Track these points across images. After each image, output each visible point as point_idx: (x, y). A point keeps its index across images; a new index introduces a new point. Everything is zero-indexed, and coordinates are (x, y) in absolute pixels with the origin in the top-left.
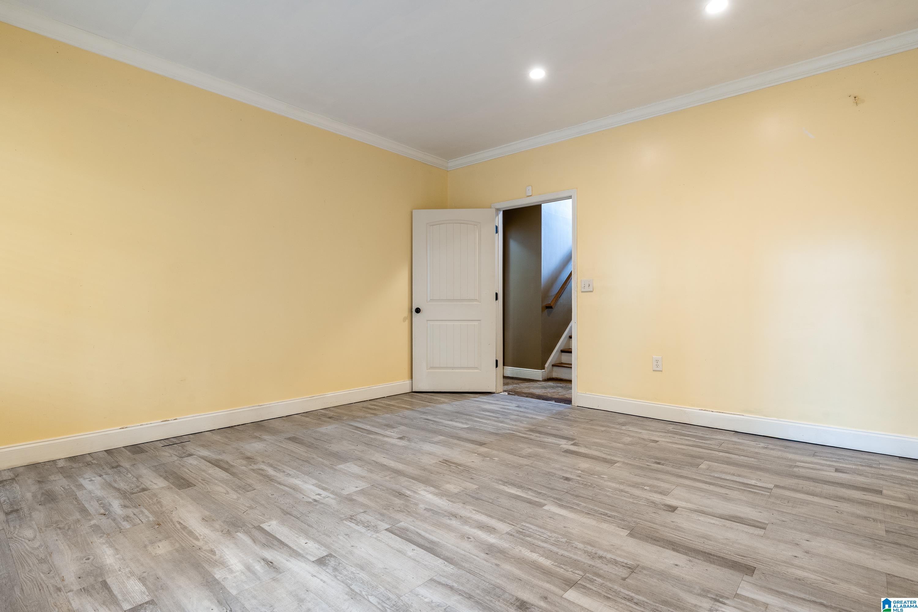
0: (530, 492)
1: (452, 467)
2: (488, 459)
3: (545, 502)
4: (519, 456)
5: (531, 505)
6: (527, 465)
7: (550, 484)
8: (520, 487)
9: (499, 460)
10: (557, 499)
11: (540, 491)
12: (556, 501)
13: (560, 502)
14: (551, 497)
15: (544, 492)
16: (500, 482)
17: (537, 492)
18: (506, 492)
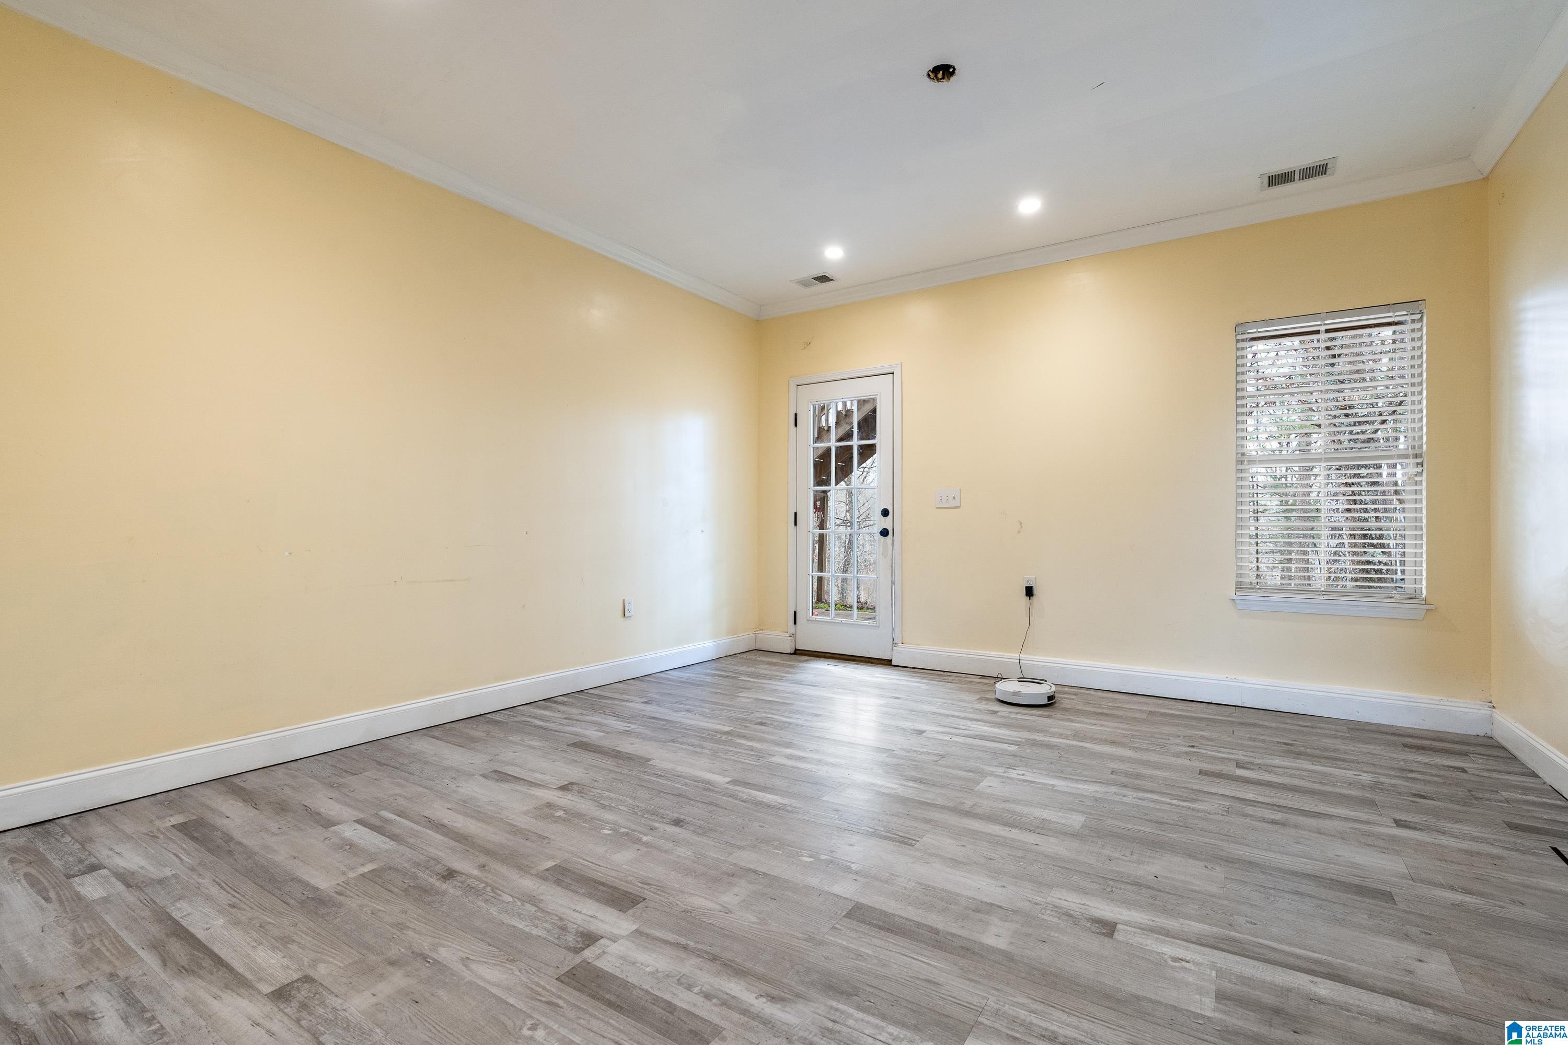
0: (745, 796)
1: (884, 830)
2: (823, 857)
3: (726, 786)
4: (755, 872)
5: (747, 781)
6: (740, 848)
7: (710, 812)
8: (759, 804)
9: (800, 856)
10: (709, 790)
11: (730, 799)
12: (712, 788)
13: (708, 786)
14: (716, 792)
15: (725, 798)
16: (790, 809)
17: (734, 798)
18: (780, 795)
